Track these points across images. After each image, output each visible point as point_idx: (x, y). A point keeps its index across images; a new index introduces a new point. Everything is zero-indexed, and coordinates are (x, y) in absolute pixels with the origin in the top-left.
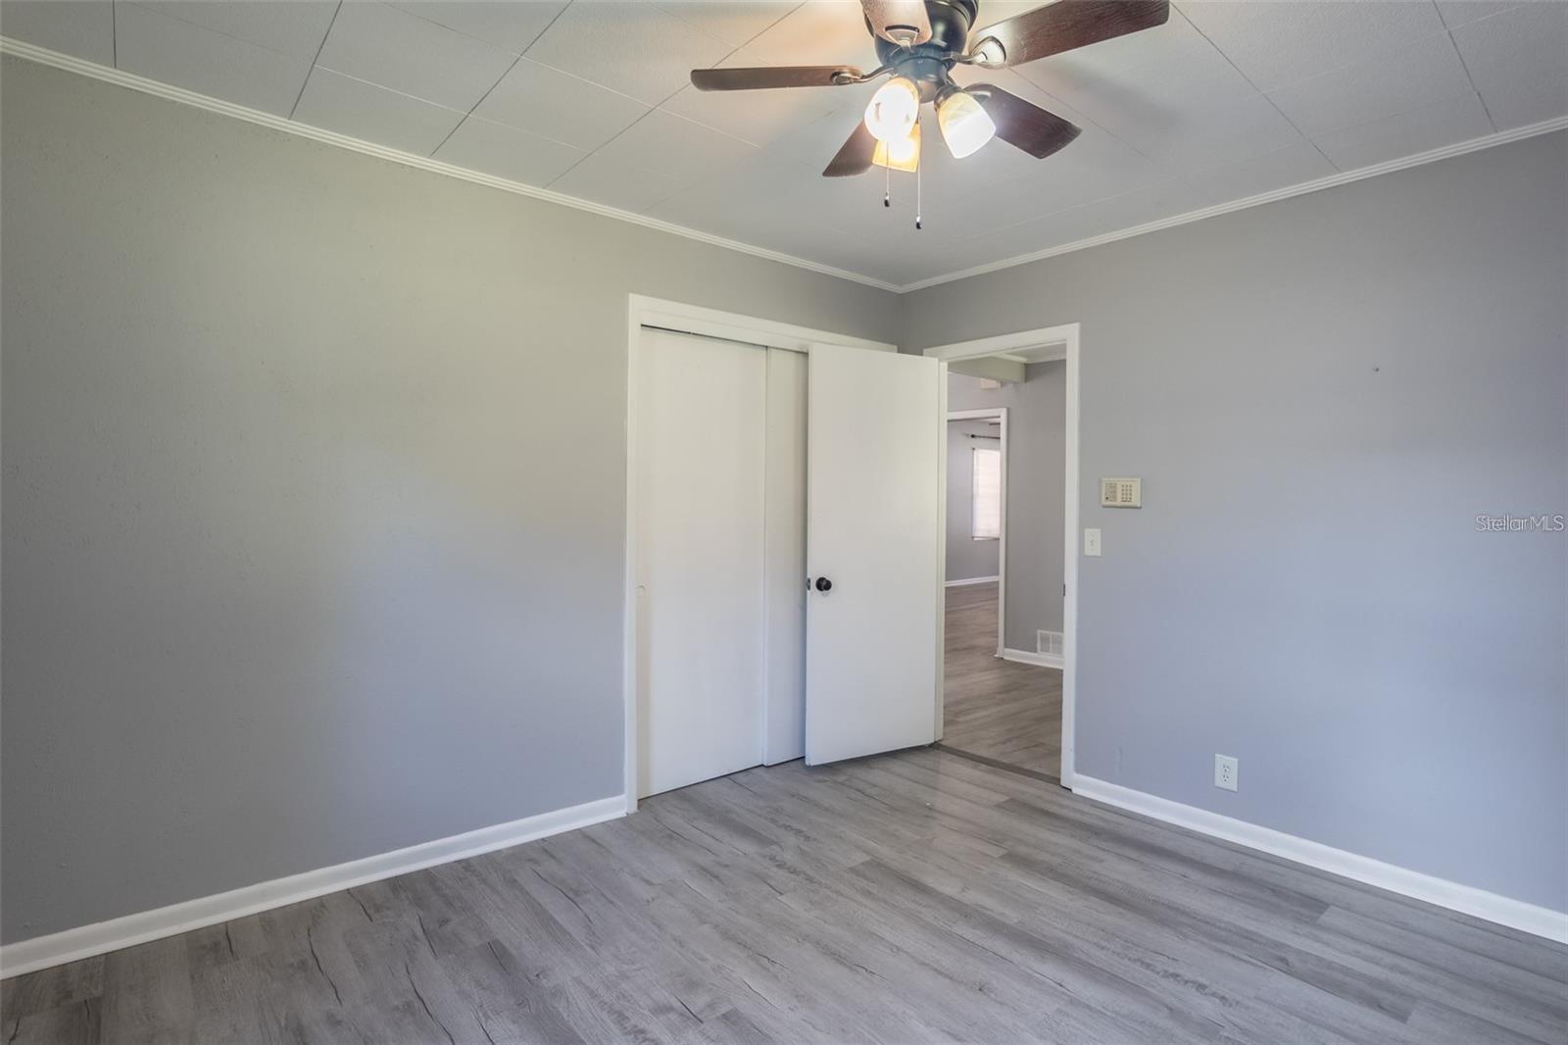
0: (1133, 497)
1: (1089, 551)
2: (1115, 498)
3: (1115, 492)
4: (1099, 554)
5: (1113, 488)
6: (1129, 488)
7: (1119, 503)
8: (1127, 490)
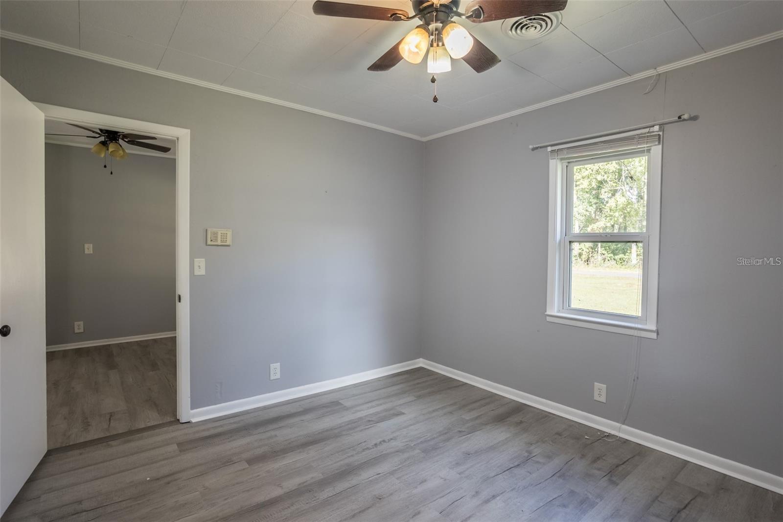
0: (227, 240)
1: (197, 272)
2: (216, 240)
3: (217, 237)
4: (204, 274)
5: (215, 234)
6: (225, 235)
7: (219, 243)
8: (224, 236)
